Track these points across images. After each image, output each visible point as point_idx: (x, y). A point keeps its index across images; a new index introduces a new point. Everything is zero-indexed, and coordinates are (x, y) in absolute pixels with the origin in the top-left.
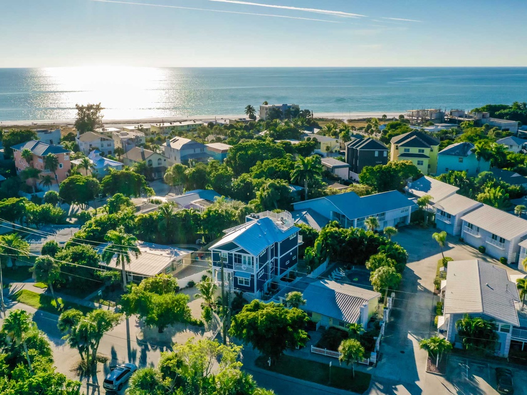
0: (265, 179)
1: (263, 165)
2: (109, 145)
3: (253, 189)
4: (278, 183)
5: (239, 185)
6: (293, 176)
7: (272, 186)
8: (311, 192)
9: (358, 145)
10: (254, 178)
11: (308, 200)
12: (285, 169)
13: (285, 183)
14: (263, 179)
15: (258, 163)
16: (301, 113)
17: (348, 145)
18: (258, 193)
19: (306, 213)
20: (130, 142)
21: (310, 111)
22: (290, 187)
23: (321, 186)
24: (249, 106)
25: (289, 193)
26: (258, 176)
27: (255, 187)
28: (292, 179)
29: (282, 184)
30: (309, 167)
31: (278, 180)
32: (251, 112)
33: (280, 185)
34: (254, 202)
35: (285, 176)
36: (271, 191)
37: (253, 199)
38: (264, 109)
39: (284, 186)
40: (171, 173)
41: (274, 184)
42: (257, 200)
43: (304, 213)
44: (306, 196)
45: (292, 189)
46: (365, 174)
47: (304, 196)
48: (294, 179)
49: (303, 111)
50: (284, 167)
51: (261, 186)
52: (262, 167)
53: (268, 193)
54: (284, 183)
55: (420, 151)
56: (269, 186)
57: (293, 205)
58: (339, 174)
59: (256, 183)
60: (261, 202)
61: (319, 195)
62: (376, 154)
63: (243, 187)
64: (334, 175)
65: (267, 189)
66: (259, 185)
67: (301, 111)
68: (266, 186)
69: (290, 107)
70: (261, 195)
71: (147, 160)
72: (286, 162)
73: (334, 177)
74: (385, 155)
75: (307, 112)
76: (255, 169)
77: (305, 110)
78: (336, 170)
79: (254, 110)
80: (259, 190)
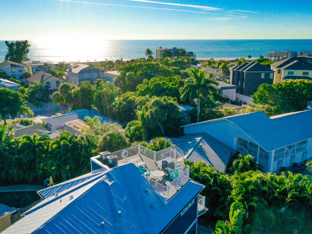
0: (150, 97)
1: (150, 82)
2: (20, 71)
3: (136, 108)
4: (165, 100)
5: (121, 104)
6: (183, 93)
7: (156, 103)
8: (204, 112)
9: (244, 68)
10: (139, 95)
11: (200, 121)
12: (173, 86)
13: (174, 100)
14: (148, 96)
15: (145, 80)
16: (187, 54)
17: (234, 69)
18: (139, 113)
19: (201, 140)
20: (39, 69)
21: (194, 53)
22: (179, 107)
23: (214, 106)
24: (148, 50)
25: (178, 112)
26: (143, 94)
27: (137, 105)
28: (182, 96)
29: (169, 102)
30: (203, 81)
31: (165, 97)
32: (149, 54)
33: (167, 103)
34: (133, 124)
35: (175, 93)
36: (156, 111)
37: (133, 119)
38: (159, 51)
39: (172, 104)
40: (59, 93)
41: (160, 101)
42: (137, 121)
43: (198, 139)
44: (198, 117)
45: (181, 108)
46: (262, 92)
47: (196, 116)
48: (185, 96)
49: (188, 53)
50: (173, 85)
51: (145, 104)
52: (148, 84)
53: (151, 112)
54: (171, 100)
55: (304, 73)
56: (154, 104)
57: (183, 129)
58: (227, 95)
59: (140, 102)
60: (143, 124)
61: (215, 115)
62: (263, 76)
63: (125, 106)
64: (223, 96)
65: (151, 108)
66: (142, 103)
67: (187, 53)
68: (149, 104)
69: (178, 50)
70: (142, 116)
71: (45, 83)
72: (175, 79)
73: (223, 98)
74: (271, 77)
75: (191, 54)
76: (141, 87)
77: (190, 52)
78: (224, 91)
79: (151, 52)
80: (140, 110)
